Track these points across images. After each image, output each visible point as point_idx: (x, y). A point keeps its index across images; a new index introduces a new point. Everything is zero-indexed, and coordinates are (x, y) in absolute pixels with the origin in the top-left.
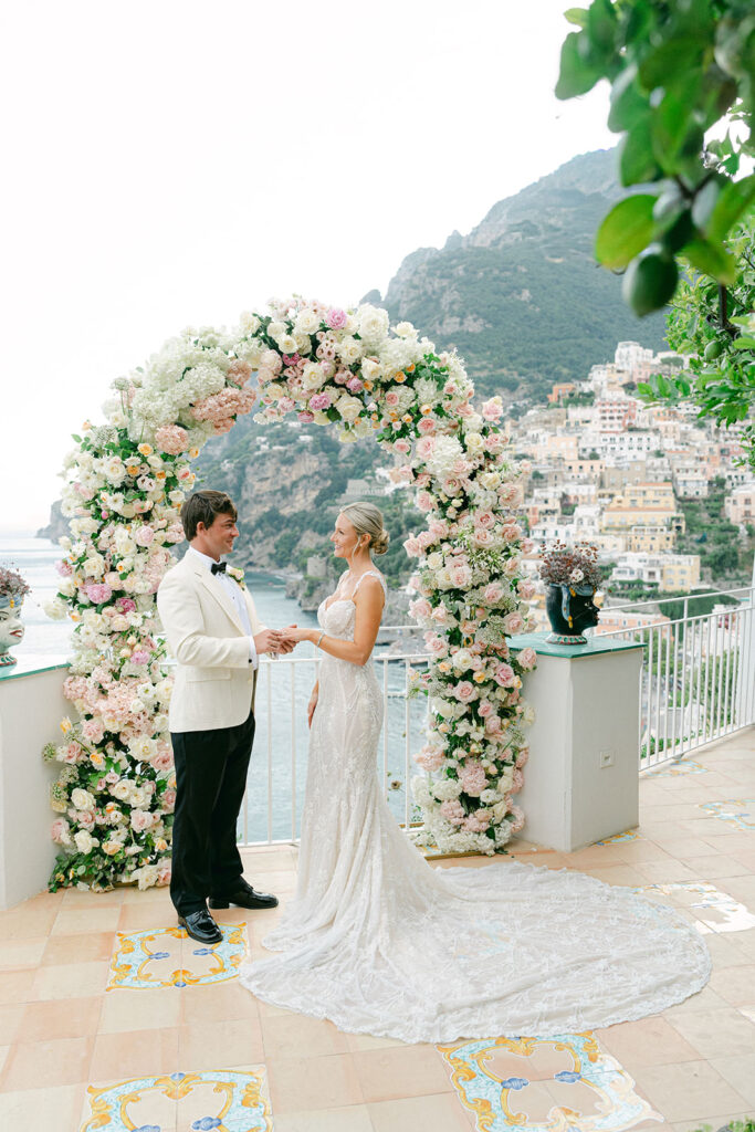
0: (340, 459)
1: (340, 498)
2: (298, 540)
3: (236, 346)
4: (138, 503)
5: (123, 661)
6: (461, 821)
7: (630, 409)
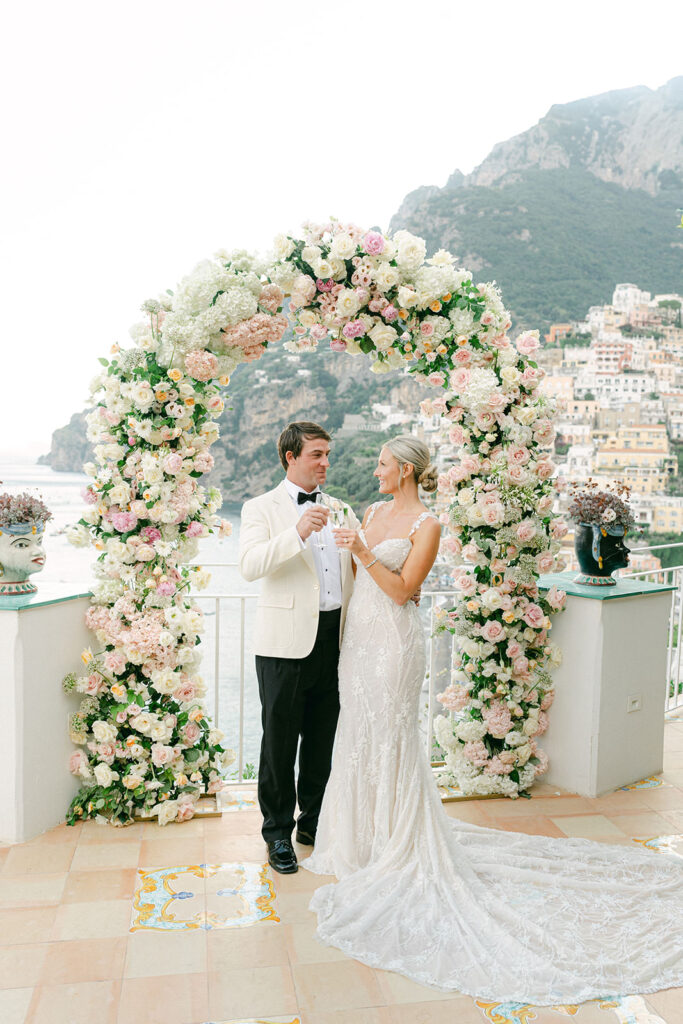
0: (338, 394)
1: (337, 432)
3: (270, 271)
4: (166, 430)
5: (147, 592)
6: (485, 763)
7: (626, 351)
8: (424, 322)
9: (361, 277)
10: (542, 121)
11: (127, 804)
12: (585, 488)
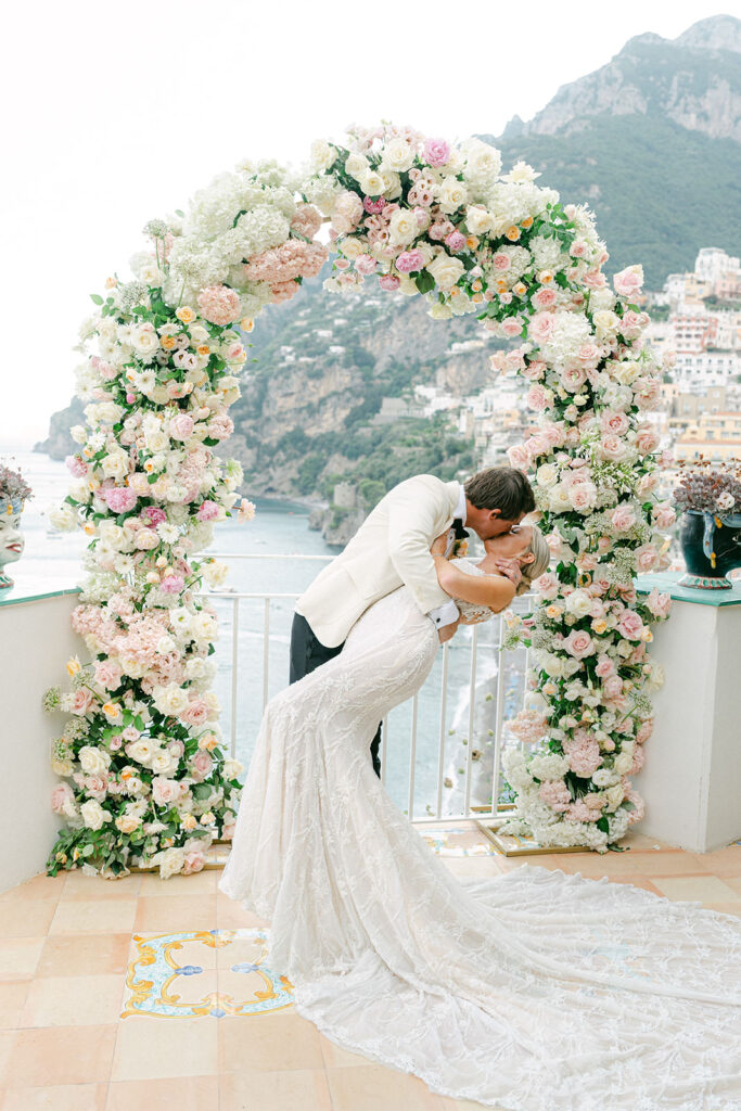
0: (375, 374)
1: (373, 418)
2: (325, 464)
3: (305, 185)
4: (173, 385)
5: (148, 588)
6: (566, 807)
7: (710, 326)
8: (498, 254)
9: (420, 195)
10: (615, 58)
11: (122, 852)
12: (695, 468)
